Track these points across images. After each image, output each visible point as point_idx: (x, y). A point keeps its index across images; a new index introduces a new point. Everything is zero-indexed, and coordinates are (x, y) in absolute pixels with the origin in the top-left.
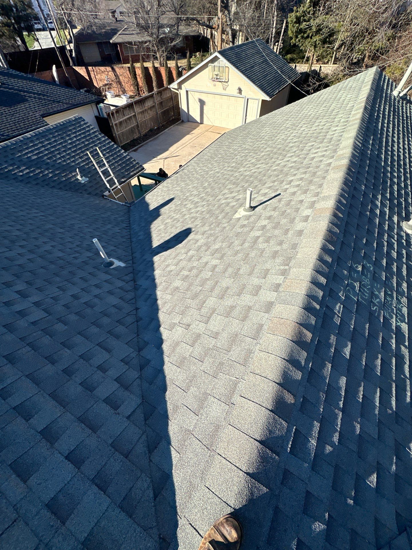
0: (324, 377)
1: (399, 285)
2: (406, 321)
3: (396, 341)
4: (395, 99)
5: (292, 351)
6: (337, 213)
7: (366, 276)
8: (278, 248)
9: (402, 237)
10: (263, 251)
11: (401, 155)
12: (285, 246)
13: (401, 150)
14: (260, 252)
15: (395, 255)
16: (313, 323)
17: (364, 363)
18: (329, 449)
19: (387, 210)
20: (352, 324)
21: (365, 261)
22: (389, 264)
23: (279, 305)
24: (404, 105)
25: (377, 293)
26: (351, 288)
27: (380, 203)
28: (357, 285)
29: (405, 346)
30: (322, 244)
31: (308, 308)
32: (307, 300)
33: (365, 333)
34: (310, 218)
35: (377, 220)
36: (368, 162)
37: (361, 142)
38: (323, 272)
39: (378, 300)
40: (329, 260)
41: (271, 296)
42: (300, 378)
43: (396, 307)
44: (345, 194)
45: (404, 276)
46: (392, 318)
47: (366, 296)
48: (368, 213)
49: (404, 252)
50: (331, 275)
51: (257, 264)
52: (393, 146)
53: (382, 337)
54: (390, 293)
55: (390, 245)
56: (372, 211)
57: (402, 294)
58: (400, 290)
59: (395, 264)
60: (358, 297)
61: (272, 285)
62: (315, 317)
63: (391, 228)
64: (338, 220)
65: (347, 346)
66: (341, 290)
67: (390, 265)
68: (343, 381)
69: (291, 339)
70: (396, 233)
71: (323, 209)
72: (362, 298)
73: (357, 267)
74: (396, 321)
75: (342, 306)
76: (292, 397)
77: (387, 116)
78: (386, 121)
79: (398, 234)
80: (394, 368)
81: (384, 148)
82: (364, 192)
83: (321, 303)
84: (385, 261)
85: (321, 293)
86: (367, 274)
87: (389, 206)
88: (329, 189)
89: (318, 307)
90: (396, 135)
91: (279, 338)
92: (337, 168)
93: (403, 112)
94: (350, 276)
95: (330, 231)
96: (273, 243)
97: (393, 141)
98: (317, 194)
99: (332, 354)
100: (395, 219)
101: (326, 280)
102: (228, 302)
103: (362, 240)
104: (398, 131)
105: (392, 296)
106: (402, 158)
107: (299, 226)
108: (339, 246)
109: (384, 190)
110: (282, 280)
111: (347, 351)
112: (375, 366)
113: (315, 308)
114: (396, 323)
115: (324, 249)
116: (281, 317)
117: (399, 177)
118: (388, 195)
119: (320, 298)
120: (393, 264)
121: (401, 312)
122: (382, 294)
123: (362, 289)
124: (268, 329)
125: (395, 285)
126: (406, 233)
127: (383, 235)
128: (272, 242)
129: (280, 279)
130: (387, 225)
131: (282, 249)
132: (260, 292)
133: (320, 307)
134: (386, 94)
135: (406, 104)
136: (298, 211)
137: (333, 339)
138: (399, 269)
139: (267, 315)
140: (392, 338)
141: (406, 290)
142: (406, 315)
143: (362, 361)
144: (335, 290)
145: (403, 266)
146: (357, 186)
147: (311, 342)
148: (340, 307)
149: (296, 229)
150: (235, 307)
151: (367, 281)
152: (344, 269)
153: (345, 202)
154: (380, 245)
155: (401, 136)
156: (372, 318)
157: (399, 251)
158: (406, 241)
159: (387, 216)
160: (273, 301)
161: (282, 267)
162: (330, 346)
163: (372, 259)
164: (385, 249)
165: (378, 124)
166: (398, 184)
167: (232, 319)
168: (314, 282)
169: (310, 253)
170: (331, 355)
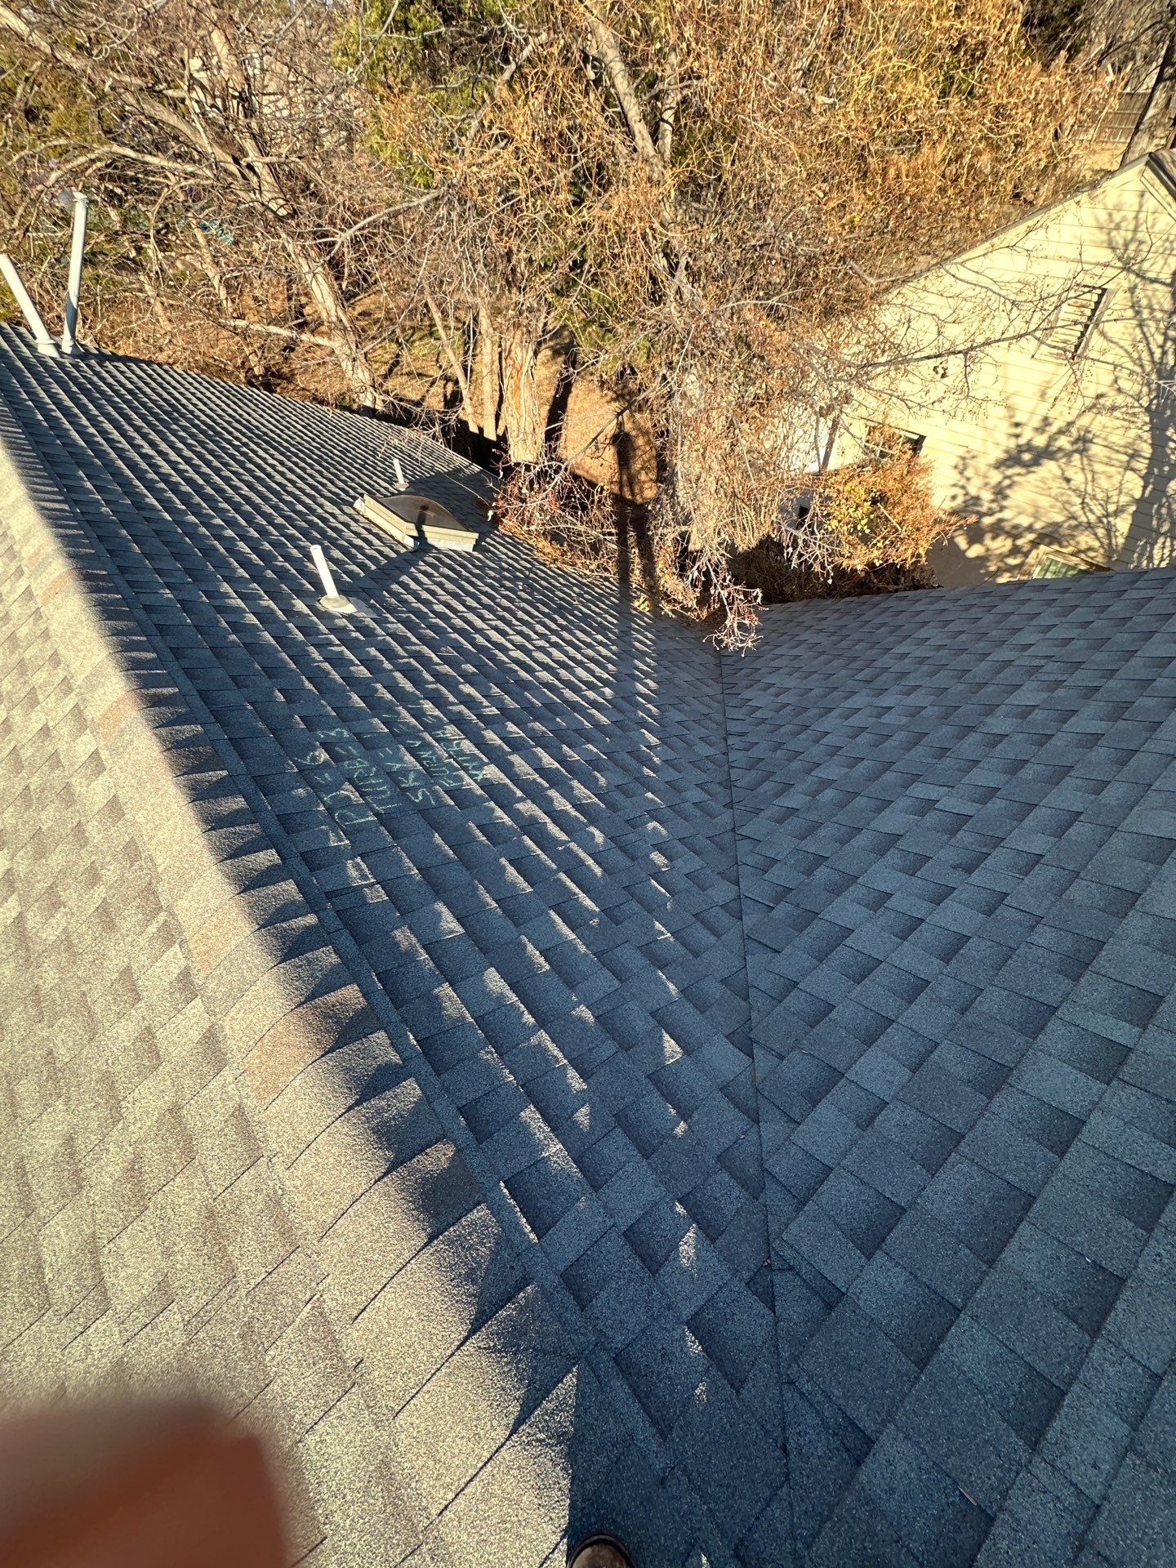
0: (457, 1020)
1: (418, 714)
2: (486, 760)
3: (501, 807)
4: (61, 365)
5: (347, 1070)
6: (155, 694)
7: (350, 757)
8: (99, 893)
9: (344, 629)
10: (66, 942)
11: (191, 474)
12: (110, 874)
13: (184, 466)
14: (66, 951)
15: (362, 671)
16: (334, 959)
17: (494, 904)
18: (582, 1115)
19: (267, 602)
20: (410, 869)
21: (319, 733)
22: (369, 697)
23: (228, 1018)
24: (98, 368)
25: (398, 766)
26: (344, 808)
27: (239, 601)
28: (348, 790)
29: (521, 800)
30: (186, 790)
31: (291, 949)
32: (272, 935)
33: (446, 855)
34: (104, 754)
35: (267, 636)
36: (124, 532)
37: (60, 498)
38: (249, 842)
39: (412, 776)
40: (238, 803)
41: (192, 1020)
42: (419, 1092)
43: (450, 756)
44: (136, 638)
45: (413, 693)
46: (461, 779)
47: (384, 792)
48: (233, 637)
49: (373, 651)
50: (276, 828)
51: (84, 988)
52: (155, 468)
53: (478, 827)
54: (418, 743)
55: (337, 661)
56: (236, 627)
57: (439, 725)
58: (429, 721)
59: (379, 686)
60: (372, 809)
61: (171, 994)
62: (326, 945)
63: (308, 630)
64: (174, 705)
65: (439, 915)
66: (327, 834)
67: (372, 696)
68: (494, 980)
69: (320, 1053)
70: (327, 631)
71: (110, 709)
72: (380, 803)
73: (314, 759)
74: (471, 776)
75: (359, 860)
76: (440, 1145)
77: (76, 410)
78: (85, 422)
79: (332, 630)
80: (539, 852)
81: (137, 483)
82: (179, 601)
83: (311, 905)
84: (355, 697)
85: (288, 889)
86: (348, 751)
87: (265, 592)
88: (81, 655)
89: (311, 919)
90: (139, 441)
91: (296, 1083)
92: (52, 591)
93: (109, 386)
94: (317, 789)
95: (174, 746)
96: (75, 896)
97: (144, 456)
98: (66, 686)
99: (431, 963)
100: (300, 605)
101: (273, 851)
102: (107, 1172)
103: (271, 699)
104: (137, 429)
105: (426, 746)
106: (201, 482)
107: (96, 793)
108: (232, 756)
109: (221, 565)
110: (180, 955)
111: (450, 924)
112: (514, 884)
113: (308, 929)
114: (475, 781)
115: (199, 795)
116: (257, 1037)
117: (231, 523)
118: (241, 572)
119: (299, 897)
120: (376, 690)
121: (467, 755)
122: (408, 757)
123: (365, 786)
124: (259, 1097)
125: (413, 721)
126: (344, 616)
127: (308, 654)
128: (70, 896)
129: (173, 961)
130: (296, 631)
131: (111, 887)
132: (162, 1045)
133: (315, 912)
134: (24, 360)
135: (101, 366)
136: (59, 761)
137: (404, 937)
138: (393, 688)
139: (227, 1074)
140: (493, 810)
141: (437, 713)
142: (477, 752)
143: (488, 904)
144: (313, 847)
145: (394, 678)
146: (147, 599)
147: (367, 1000)
148: (357, 867)
149: (96, 808)
150: (138, 1158)
151: (359, 766)
152: (293, 788)
153: (151, 655)
154: (318, 677)
155: (153, 436)
156: (431, 816)
157: (364, 657)
158: (358, 629)
159: (280, 613)
160: (207, 1026)
161: (152, 929)
162: (410, 955)
163: (328, 716)
164: (335, 675)
165: (69, 437)
166: (244, 538)
167: (160, 1196)
168: (249, 883)
169: (178, 833)
170: (430, 969)
